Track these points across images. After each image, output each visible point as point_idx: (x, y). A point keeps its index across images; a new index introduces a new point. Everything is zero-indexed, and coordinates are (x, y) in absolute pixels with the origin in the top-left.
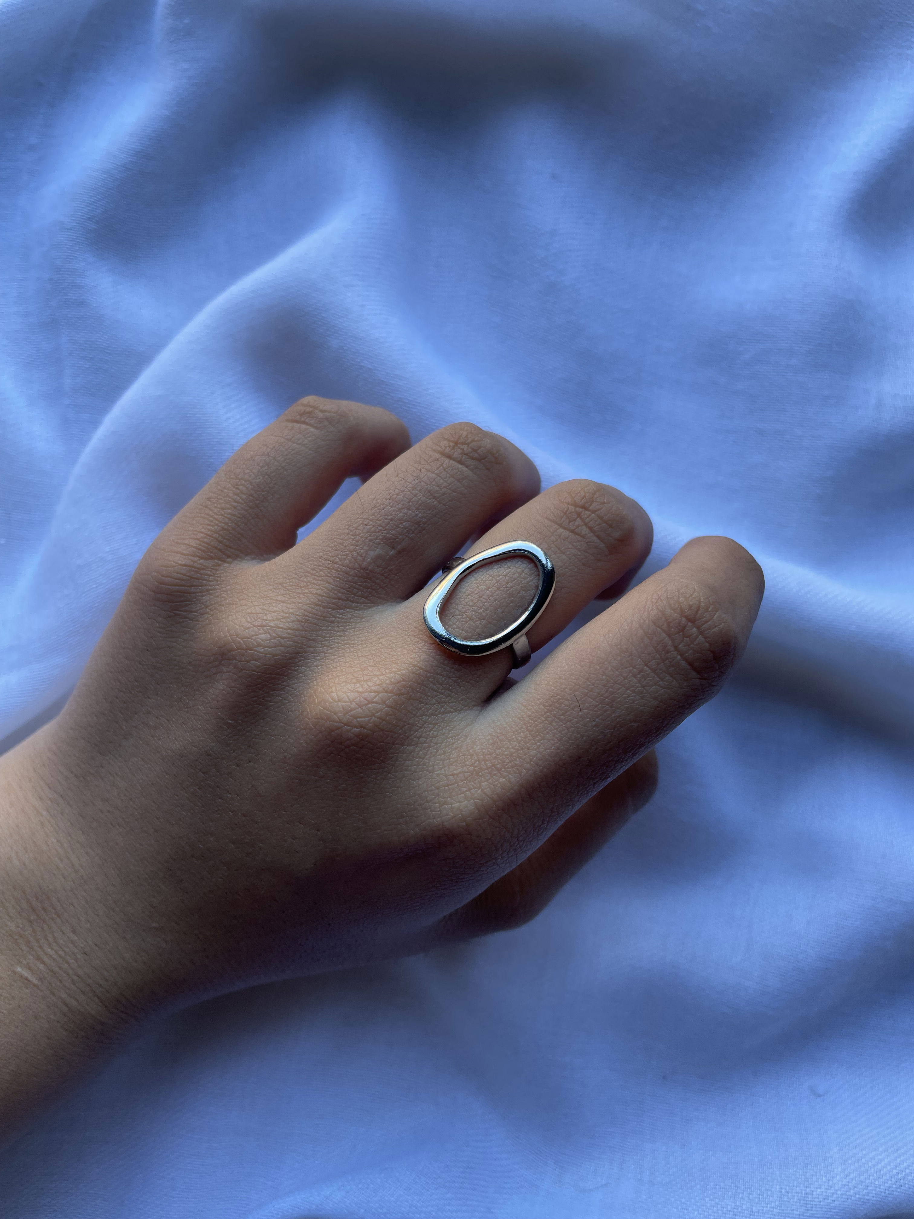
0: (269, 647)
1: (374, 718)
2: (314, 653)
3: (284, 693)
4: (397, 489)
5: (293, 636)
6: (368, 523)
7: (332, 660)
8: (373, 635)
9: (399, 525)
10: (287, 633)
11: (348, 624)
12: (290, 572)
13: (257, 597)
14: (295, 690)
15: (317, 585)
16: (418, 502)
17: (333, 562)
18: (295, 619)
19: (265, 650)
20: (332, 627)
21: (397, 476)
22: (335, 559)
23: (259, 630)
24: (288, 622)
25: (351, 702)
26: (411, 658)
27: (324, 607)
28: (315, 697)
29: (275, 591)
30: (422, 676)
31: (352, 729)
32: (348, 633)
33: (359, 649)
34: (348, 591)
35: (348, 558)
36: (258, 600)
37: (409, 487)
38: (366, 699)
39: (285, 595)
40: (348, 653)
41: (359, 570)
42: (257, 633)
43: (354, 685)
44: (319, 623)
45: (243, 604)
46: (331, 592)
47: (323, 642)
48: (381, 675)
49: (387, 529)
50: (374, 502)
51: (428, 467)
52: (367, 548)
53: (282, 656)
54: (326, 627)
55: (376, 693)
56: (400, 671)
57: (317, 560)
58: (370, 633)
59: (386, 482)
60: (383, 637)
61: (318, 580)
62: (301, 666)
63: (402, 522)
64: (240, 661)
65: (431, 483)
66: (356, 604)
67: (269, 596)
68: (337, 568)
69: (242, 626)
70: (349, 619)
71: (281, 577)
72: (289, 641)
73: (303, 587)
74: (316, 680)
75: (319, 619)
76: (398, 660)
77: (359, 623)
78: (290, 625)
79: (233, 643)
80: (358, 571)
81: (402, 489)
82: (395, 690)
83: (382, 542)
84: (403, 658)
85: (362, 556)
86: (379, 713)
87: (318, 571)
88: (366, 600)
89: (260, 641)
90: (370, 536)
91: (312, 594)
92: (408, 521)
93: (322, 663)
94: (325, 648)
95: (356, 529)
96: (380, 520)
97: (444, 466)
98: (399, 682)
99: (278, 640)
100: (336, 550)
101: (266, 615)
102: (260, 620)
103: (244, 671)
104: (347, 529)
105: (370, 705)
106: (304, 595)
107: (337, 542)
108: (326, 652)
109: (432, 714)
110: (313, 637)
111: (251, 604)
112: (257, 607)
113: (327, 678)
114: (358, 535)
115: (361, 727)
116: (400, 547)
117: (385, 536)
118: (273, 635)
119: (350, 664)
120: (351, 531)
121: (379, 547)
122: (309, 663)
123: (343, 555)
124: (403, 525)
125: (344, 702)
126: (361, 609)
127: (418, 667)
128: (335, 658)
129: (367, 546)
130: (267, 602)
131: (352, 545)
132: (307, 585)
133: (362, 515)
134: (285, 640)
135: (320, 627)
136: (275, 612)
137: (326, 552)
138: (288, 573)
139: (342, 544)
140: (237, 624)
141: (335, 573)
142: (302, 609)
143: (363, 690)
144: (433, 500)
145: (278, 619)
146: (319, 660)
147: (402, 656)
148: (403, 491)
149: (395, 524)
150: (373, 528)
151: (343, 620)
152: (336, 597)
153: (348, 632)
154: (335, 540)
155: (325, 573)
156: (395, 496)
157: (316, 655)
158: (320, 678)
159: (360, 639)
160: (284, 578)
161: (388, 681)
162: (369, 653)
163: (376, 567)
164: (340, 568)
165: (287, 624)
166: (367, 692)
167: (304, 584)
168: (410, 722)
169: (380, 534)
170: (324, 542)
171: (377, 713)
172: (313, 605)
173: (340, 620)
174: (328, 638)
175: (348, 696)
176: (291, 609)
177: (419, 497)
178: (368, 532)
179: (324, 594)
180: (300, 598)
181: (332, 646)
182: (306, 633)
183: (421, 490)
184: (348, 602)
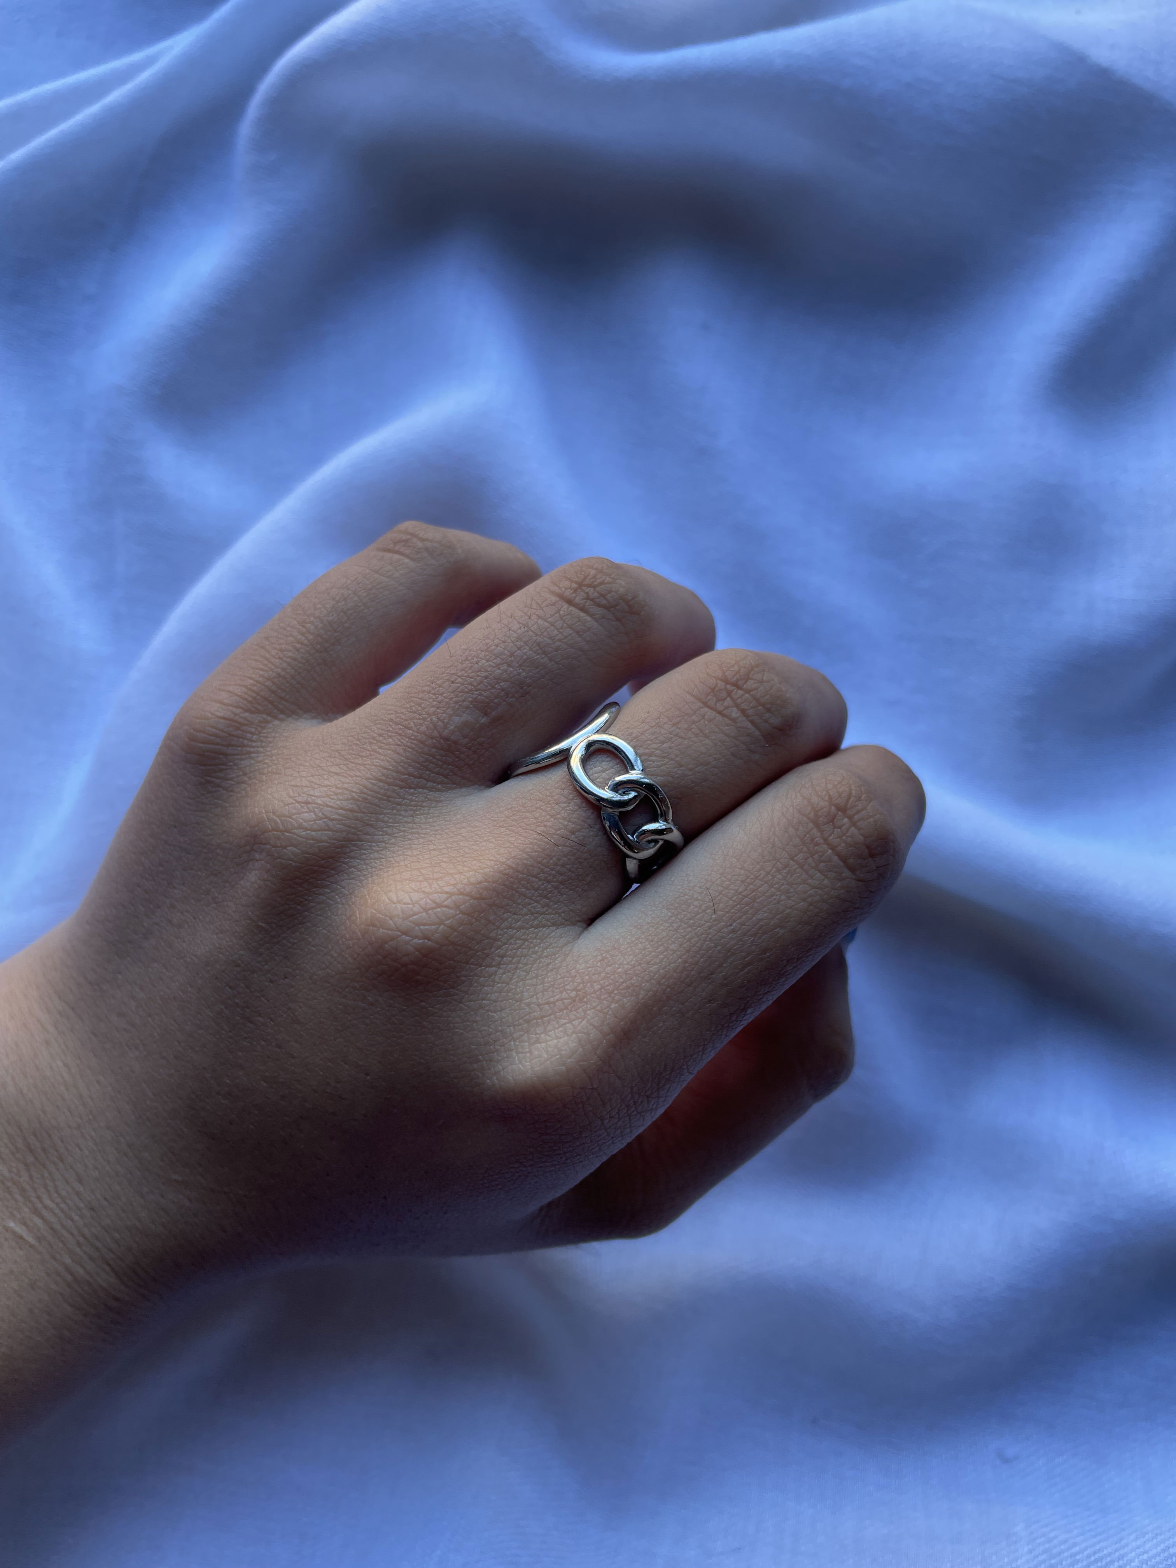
0: (312, 830)
1: (442, 926)
2: (372, 842)
3: (329, 891)
4: (498, 638)
5: (344, 819)
6: (456, 679)
7: (394, 852)
8: (451, 824)
9: (496, 684)
10: (337, 814)
11: (419, 808)
12: (351, 736)
13: (306, 766)
14: (344, 888)
15: (382, 755)
16: (523, 657)
17: (406, 727)
18: (350, 796)
19: (307, 834)
20: (397, 810)
21: (500, 622)
22: (409, 723)
23: (302, 807)
24: (338, 799)
25: (413, 904)
26: (499, 854)
27: (389, 784)
28: (367, 896)
29: (329, 759)
30: (512, 877)
31: (413, 940)
32: (418, 820)
33: (431, 841)
34: (422, 765)
35: (426, 723)
36: (306, 770)
37: (512, 637)
38: (434, 902)
39: (341, 766)
40: (417, 844)
41: (438, 739)
42: (299, 812)
43: (419, 883)
44: (381, 804)
45: (288, 774)
46: (401, 766)
47: (385, 829)
48: (457, 874)
49: (479, 690)
50: (467, 653)
51: (540, 612)
52: (452, 713)
53: (328, 843)
54: (389, 809)
55: (448, 895)
56: (482, 869)
57: (386, 724)
58: (447, 821)
59: (484, 630)
60: (464, 828)
61: (385, 749)
62: (354, 858)
63: (499, 681)
64: (274, 847)
65: (542, 633)
66: (432, 784)
67: (320, 765)
68: (410, 735)
69: (282, 801)
70: (421, 802)
71: (339, 742)
72: (338, 824)
73: (365, 757)
74: (372, 876)
75: (380, 799)
76: (481, 856)
77: (433, 807)
78: (342, 803)
79: (268, 823)
80: (436, 740)
81: (503, 640)
82: (473, 893)
83: (471, 706)
84: (488, 854)
85: (443, 722)
86: (450, 921)
87: (387, 737)
88: (445, 779)
89: (302, 821)
90: (457, 696)
91: (375, 765)
92: (506, 681)
93: (381, 856)
94: (387, 836)
95: (440, 686)
96: (471, 678)
97: (562, 612)
98: (480, 883)
99: (324, 822)
100: (411, 712)
101: (314, 789)
102: (305, 795)
103: (279, 860)
104: (428, 686)
105: (439, 909)
106: (365, 767)
107: (413, 702)
108: (387, 841)
109: (521, 928)
110: (372, 821)
111: (297, 775)
112: (303, 779)
113: (386, 874)
114: (441, 694)
115: (426, 937)
116: (494, 714)
117: (476, 698)
118: (319, 815)
119: (418, 858)
120: (433, 689)
121: (467, 712)
122: (365, 854)
123: (419, 719)
124: (500, 686)
125: (405, 904)
126: (438, 790)
127: (507, 865)
128: (398, 851)
129: (451, 709)
130: (317, 773)
131: (432, 707)
132: (371, 755)
133: (449, 669)
134: (334, 822)
135: (382, 809)
136: (326, 786)
137: (399, 713)
138: (349, 738)
139: (419, 705)
140: (275, 799)
141: (407, 742)
142: (360, 785)
143: (431, 891)
144: (543, 656)
145: (328, 796)
146: (377, 851)
147: (487, 852)
148: (504, 642)
149: (489, 683)
150: (461, 687)
151: (413, 803)
152: (406, 772)
153: (418, 818)
154: (412, 699)
155: (394, 741)
156: (494, 647)
157: (373, 844)
158: (377, 875)
159: (433, 828)
160: (343, 744)
161: (465, 881)
162: (444, 846)
163: (461, 738)
164: (414, 736)
165: (338, 802)
166: (436, 893)
167: (366, 753)
168: (491, 935)
169: (469, 695)
170: (398, 701)
171: (449, 920)
172: (375, 780)
173: (408, 802)
174: (392, 824)
175: (411, 899)
176: (346, 783)
177: (525, 651)
178: (453, 692)
179: (391, 767)
180: (359, 770)
181: (397, 835)
182: (363, 815)
183: (528, 641)
184: (421, 780)
